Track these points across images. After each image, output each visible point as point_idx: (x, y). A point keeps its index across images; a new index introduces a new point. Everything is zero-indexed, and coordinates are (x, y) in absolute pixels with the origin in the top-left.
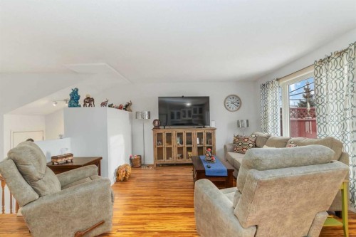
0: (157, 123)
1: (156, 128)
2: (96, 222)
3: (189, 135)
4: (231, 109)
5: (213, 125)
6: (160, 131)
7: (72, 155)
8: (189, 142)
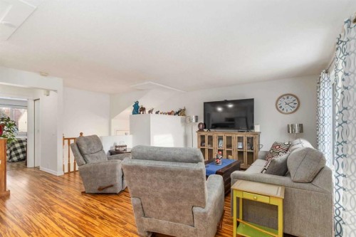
0: (201, 126)
1: (201, 130)
2: (109, 185)
3: (229, 138)
4: (285, 111)
5: (257, 129)
6: (203, 134)
7: (126, 146)
8: (229, 146)
